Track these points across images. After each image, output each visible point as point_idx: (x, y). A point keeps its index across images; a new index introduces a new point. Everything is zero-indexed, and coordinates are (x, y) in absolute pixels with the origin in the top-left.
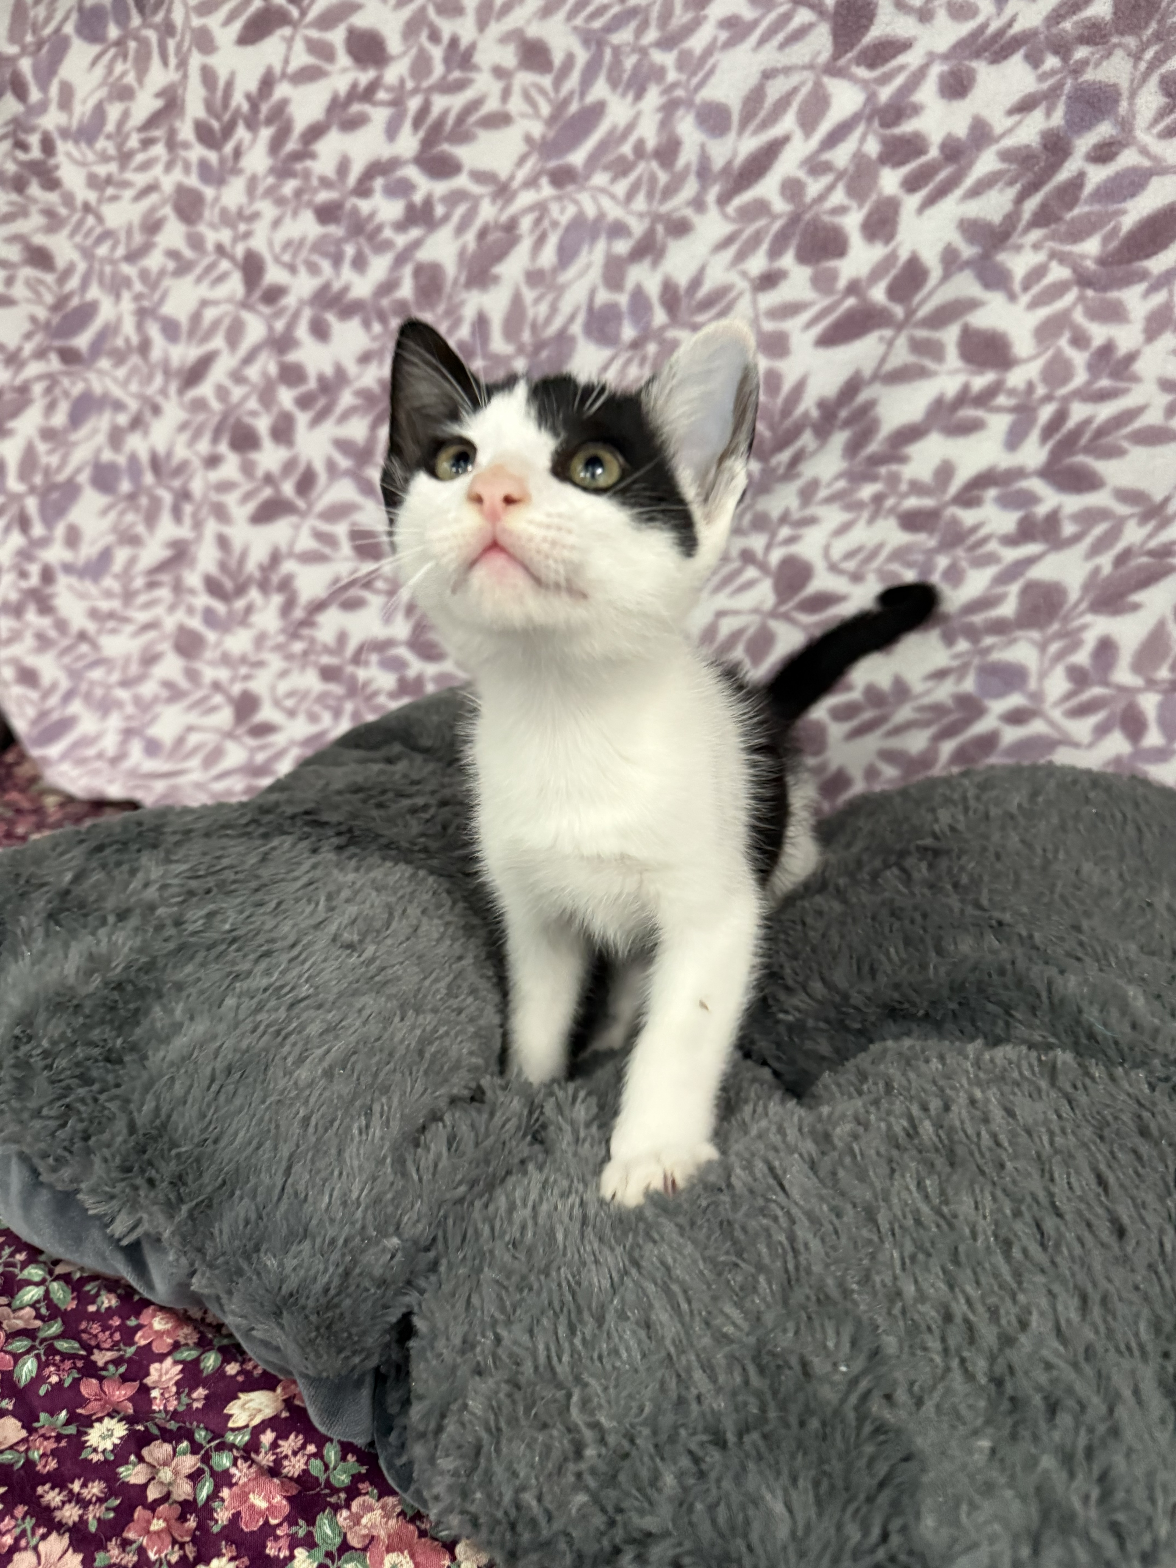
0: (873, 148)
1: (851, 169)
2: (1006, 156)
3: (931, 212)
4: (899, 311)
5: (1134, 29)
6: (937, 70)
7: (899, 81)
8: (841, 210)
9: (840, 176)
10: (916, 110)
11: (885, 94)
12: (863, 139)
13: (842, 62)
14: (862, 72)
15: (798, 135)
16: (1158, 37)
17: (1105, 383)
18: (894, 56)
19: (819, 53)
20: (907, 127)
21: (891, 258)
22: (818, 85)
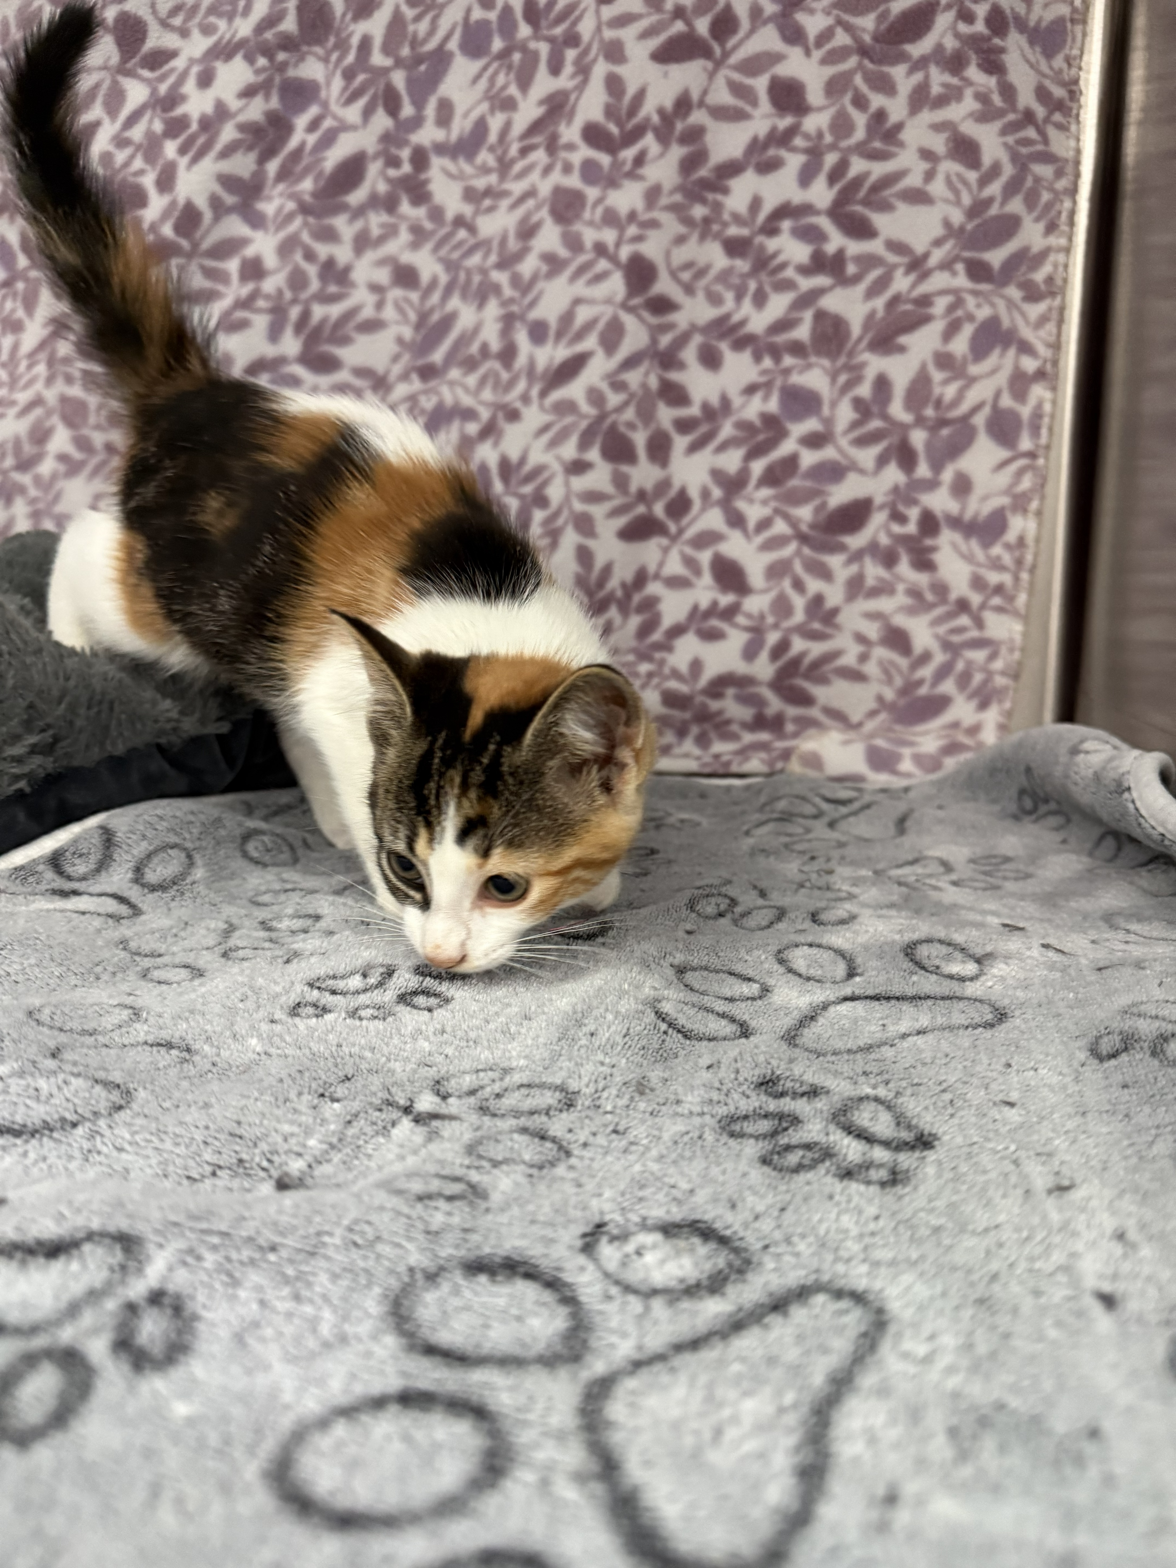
0: (158, 127)
1: (145, 142)
2: (242, 128)
3: (196, 168)
4: (185, 243)
5: (319, 41)
6: (195, 70)
7: (171, 80)
8: (141, 172)
9: (138, 147)
10: (183, 98)
11: (163, 88)
12: (151, 121)
13: (129, 65)
14: (146, 73)
15: (106, 121)
16: (336, 47)
17: (333, 289)
18: (167, 61)
19: (109, 58)
20: (179, 111)
21: (173, 204)
22: (115, 83)
